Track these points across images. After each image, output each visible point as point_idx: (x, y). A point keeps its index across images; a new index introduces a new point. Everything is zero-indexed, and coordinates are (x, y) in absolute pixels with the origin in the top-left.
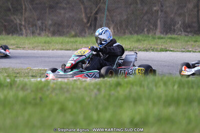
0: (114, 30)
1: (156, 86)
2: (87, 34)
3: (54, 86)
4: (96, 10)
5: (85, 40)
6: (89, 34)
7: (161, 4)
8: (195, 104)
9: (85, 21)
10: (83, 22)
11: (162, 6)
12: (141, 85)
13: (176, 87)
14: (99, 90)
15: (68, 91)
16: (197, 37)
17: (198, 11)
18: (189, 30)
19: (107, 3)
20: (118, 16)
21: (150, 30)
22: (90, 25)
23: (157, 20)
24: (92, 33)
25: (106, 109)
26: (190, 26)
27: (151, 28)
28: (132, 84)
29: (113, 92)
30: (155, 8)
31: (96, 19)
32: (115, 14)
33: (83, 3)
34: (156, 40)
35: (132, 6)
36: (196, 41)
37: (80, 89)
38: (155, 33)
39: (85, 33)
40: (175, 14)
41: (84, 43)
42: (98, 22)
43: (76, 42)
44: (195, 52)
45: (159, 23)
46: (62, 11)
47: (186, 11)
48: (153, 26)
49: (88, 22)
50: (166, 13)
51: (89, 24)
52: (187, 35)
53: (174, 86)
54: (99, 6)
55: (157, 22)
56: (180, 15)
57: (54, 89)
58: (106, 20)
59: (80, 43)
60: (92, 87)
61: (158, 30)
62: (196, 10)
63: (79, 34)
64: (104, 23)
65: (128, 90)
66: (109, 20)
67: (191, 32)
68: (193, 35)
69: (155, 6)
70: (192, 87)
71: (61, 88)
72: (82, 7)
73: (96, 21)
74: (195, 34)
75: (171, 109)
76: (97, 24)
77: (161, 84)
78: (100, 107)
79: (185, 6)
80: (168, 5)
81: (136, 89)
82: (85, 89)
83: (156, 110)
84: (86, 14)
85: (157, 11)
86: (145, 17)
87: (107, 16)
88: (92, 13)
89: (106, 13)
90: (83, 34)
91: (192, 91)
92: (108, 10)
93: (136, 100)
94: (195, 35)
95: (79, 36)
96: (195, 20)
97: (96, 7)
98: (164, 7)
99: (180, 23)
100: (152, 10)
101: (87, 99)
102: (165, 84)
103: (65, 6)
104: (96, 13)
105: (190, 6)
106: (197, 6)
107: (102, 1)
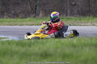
4: (36, 4)
21: (61, 15)
44: (78, 25)
67: (82, 15)
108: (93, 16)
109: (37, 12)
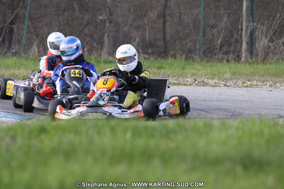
0: (38, 48)
1: (99, 133)
4: (12, 17)
7: (109, 11)
8: (156, 162)
11: (111, 15)
12: (77, 132)
13: (129, 135)
14: (13, 138)
16: (163, 61)
17: (164, 23)
18: (150, 50)
19: (28, 8)
20: (45, 28)
21: (92, 50)
22: (3, 40)
23: (104, 34)
24: (6, 53)
25: (22, 167)
26: (152, 45)
27: (94, 47)
28: (63, 130)
29: (33, 142)
30: (101, 18)
31: (11, 31)
32: (40, 25)
34: (101, 65)
35: (66, 13)
36: (161, 68)
38: (100, 55)
40: (130, 26)
42: (14, 35)
45: (106, 39)
47: (146, 22)
48: (97, 44)
50: (117, 24)
51: (1, 39)
52: (148, 58)
53: (125, 134)
54: (16, 12)
55: (103, 38)
56: (137, 28)
58: (27, 32)
61: (105, 50)
62: (161, 20)
64: (24, 38)
66: (31, 33)
67: (153, 53)
68: (156, 59)
69: (101, 14)
73: (12, 35)
74: (159, 57)
75: (121, 169)
76: (13, 38)
79: (145, 15)
80: (120, 13)
81: (70, 137)
83: (97, 170)
85: (103, 22)
86: (86, 31)
87: (28, 27)
88: (6, 22)
89: (27, 22)
91: (152, 142)
92: (30, 18)
96: (160, 36)
97: (12, 13)
98: (114, 16)
99: (137, 39)
100: (96, 19)
102: (113, 130)
104: (12, 23)
105: (153, 15)
106: (164, 15)
107: (21, 4)
108: (184, 56)
109: (24, 41)
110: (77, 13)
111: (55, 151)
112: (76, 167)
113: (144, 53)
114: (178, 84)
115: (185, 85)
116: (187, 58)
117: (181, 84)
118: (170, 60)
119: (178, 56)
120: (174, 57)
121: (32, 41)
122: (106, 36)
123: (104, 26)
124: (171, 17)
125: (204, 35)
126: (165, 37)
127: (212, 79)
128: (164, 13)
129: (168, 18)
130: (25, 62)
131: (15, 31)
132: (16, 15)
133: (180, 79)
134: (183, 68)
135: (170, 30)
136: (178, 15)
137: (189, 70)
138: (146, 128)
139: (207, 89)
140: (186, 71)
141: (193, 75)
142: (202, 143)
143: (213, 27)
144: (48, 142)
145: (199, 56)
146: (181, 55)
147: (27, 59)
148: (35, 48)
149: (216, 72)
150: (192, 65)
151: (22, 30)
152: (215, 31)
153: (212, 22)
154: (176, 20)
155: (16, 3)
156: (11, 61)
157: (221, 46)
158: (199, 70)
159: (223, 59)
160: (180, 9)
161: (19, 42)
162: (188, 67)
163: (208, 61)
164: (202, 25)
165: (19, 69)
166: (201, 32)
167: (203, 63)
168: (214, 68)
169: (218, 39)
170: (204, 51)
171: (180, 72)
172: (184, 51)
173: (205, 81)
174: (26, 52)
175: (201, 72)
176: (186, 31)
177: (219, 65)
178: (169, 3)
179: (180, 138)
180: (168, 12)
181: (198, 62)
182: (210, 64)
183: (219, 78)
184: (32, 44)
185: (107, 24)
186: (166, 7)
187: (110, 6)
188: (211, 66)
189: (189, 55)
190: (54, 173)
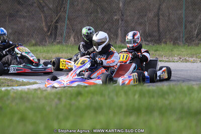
0: (74, 39)
1: (117, 95)
2: (47, 42)
3: (15, 95)
4: (57, 18)
5: (45, 49)
6: (49, 43)
7: (121, 13)
8: (156, 114)
9: (45, 29)
10: (43, 30)
11: (123, 15)
12: (102, 95)
13: (137, 97)
14: (60, 99)
15: (28, 100)
16: (158, 46)
17: (158, 20)
18: (149, 39)
19: (67, 12)
20: (79, 25)
22: (51, 34)
23: (118, 29)
24: (53, 42)
25: (66, 118)
26: (150, 35)
27: (112, 37)
28: (93, 93)
29: (73, 101)
30: (115, 17)
31: (56, 28)
32: (75, 23)
33: (43, 11)
35: (93, 15)
36: (156, 50)
37: (40, 98)
38: (116, 42)
39: (46, 42)
40: (136, 23)
41: (44, 52)
43: (37, 50)
46: (22, 20)
47: (146, 20)
48: (114, 35)
49: (48, 31)
50: (126, 22)
51: (49, 33)
52: (148, 44)
53: (135, 95)
54: (59, 15)
55: (118, 31)
56: (140, 24)
57: (14, 99)
58: (67, 28)
59: (41, 52)
60: (52, 97)
61: (119, 39)
62: (157, 19)
63: (39, 43)
64: (65, 32)
65: (88, 99)
66: (69, 28)
67: (151, 41)
68: (154, 45)
69: (116, 15)
70: (153, 97)
71: (21, 98)
72: (42, 15)
73: (57, 30)
74: (155, 43)
75: (133, 119)
76: (58, 32)
77: (122, 93)
78: (61, 116)
79: (146, 15)
80: (128, 14)
81: (97, 98)
82: (46, 98)
83: (117, 120)
84: (46, 23)
85: (117, 20)
86: (106, 26)
87: (67, 25)
88: (52, 22)
89: (67, 22)
90: (44, 43)
91: (153, 101)
92: (68, 19)
93: (97, 110)
94: (155, 45)
95: (39, 45)
96: (156, 29)
97: (57, 16)
98: (125, 16)
100: (112, 19)
101: (48, 108)
102: (126, 93)
103: (26, 14)
104: (57, 22)
105: (151, 15)
106: (158, 15)
107: (62, 9)
108: (172, 42)
109: (65, 34)
110: (100, 15)
111: (88, 108)
112: (102, 118)
113: (145, 41)
114: (169, 61)
115: (173, 62)
116: (174, 44)
117: (171, 62)
118: (163, 45)
119: (168, 42)
120: (166, 43)
121: (70, 34)
122: (119, 30)
123: (118, 23)
124: (163, 16)
125: (186, 28)
126: (159, 30)
127: (192, 57)
128: (158, 14)
129: (161, 17)
130: (66, 48)
131: (59, 27)
132: (60, 16)
133: (170, 58)
134: (172, 50)
135: (162, 25)
136: (167, 14)
137: (176, 52)
138: (149, 91)
139: (188, 64)
140: (174, 53)
141: (178, 55)
142: (186, 100)
143: (191, 22)
144: (83, 101)
145: (183, 42)
146: (170, 42)
147: (67, 46)
148: (72, 39)
149: (194, 53)
150: (178, 49)
151: (64, 27)
152: (193, 25)
153: (191, 19)
154: (166, 18)
155: (59, 9)
156: (56, 47)
157: (198, 35)
158: (183, 52)
159: (198, 44)
160: (169, 11)
161: (62, 35)
162: (175, 50)
163: (189, 46)
164: (184, 21)
165: (62, 53)
166: (184, 26)
167: (185, 47)
168: (193, 50)
169: (195, 31)
170: (186, 39)
171: (170, 53)
172: (172, 39)
173: (187, 59)
174: (66, 41)
175: (184, 53)
176: (173, 25)
177: (196, 48)
178: (161, 7)
179: (171, 97)
180: (161, 12)
181: (182, 46)
182: (189, 47)
183: (197, 57)
184: (70, 36)
185: (120, 22)
186: (159, 9)
187: (122, 9)
188: (191, 49)
189: (175, 42)
190: (87, 122)
